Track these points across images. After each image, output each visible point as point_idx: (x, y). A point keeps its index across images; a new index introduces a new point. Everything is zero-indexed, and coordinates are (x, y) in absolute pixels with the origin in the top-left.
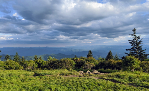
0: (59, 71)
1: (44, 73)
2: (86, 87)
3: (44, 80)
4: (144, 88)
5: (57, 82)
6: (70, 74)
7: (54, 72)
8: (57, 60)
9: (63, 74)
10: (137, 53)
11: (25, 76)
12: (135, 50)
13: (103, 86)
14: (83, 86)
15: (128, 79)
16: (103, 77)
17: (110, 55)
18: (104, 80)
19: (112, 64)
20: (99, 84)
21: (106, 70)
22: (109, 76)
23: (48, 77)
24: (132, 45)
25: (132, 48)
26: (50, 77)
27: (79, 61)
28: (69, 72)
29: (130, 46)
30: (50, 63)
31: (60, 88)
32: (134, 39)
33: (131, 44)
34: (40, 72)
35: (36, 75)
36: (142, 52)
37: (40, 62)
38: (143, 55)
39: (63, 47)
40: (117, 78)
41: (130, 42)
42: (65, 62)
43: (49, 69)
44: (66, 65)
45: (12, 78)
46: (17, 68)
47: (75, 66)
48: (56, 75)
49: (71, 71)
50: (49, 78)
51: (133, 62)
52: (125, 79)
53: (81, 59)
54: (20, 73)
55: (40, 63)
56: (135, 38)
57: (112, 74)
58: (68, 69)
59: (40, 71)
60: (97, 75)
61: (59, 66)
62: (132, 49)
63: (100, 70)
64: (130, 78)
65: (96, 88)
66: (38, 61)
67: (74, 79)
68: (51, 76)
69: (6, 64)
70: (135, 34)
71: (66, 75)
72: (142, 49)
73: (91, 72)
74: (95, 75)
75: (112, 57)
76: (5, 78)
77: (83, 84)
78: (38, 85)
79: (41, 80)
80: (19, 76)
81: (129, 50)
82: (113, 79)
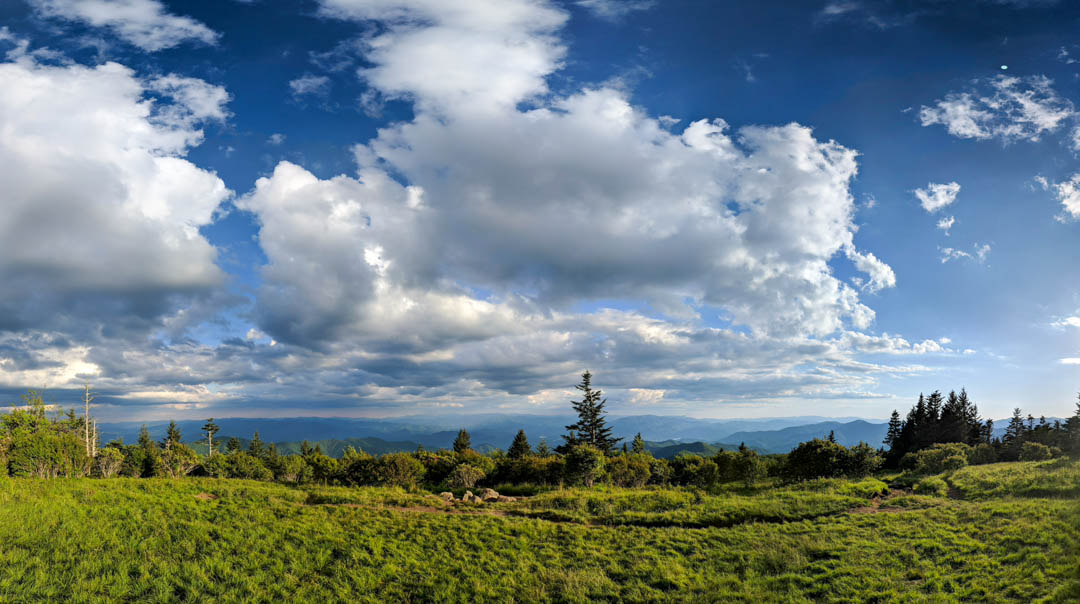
0: (378, 493)
1: (338, 498)
2: (481, 544)
3: (341, 520)
4: (633, 527)
5: (384, 529)
6: (417, 502)
7: (365, 493)
8: (370, 457)
9: (394, 503)
10: (592, 435)
11: (282, 500)
12: (587, 429)
13: (528, 535)
14: (468, 541)
15: (587, 509)
16: (519, 510)
17: (522, 443)
18: (525, 519)
19: (535, 469)
20: (514, 533)
21: (520, 487)
22: (534, 505)
23: (349, 509)
24: (581, 415)
25: (581, 423)
26: (355, 509)
27: (436, 460)
28: (411, 496)
29: (575, 417)
30: (352, 467)
31: (398, 547)
32: (585, 398)
33: (579, 413)
34: (324, 494)
35: (313, 500)
36: (604, 434)
37: (318, 460)
38: (606, 441)
39: (381, 417)
40: (556, 508)
41: (575, 408)
42: (396, 466)
43: (348, 485)
44: (399, 474)
45: (249, 502)
46: (257, 476)
47: (426, 476)
48: (373, 505)
49: (415, 492)
50: (353, 512)
51: (591, 462)
52: (580, 510)
53: (442, 455)
54: (269, 490)
55: (321, 464)
56: (589, 398)
57: (539, 497)
58: (404, 488)
59: (324, 491)
60: (498, 504)
61: (376, 478)
62: (581, 427)
63: (500, 486)
64: (591, 505)
65: (509, 546)
66: (315, 460)
67: (434, 518)
68: (360, 507)
69: (232, 463)
70: (589, 387)
71: (404, 506)
72: (605, 427)
73: (478, 494)
74: (492, 503)
75: (527, 447)
76: (231, 502)
77: (466, 535)
78: (329, 537)
79: (332, 518)
80: (266, 499)
81: (574, 427)
82: (549, 513)
